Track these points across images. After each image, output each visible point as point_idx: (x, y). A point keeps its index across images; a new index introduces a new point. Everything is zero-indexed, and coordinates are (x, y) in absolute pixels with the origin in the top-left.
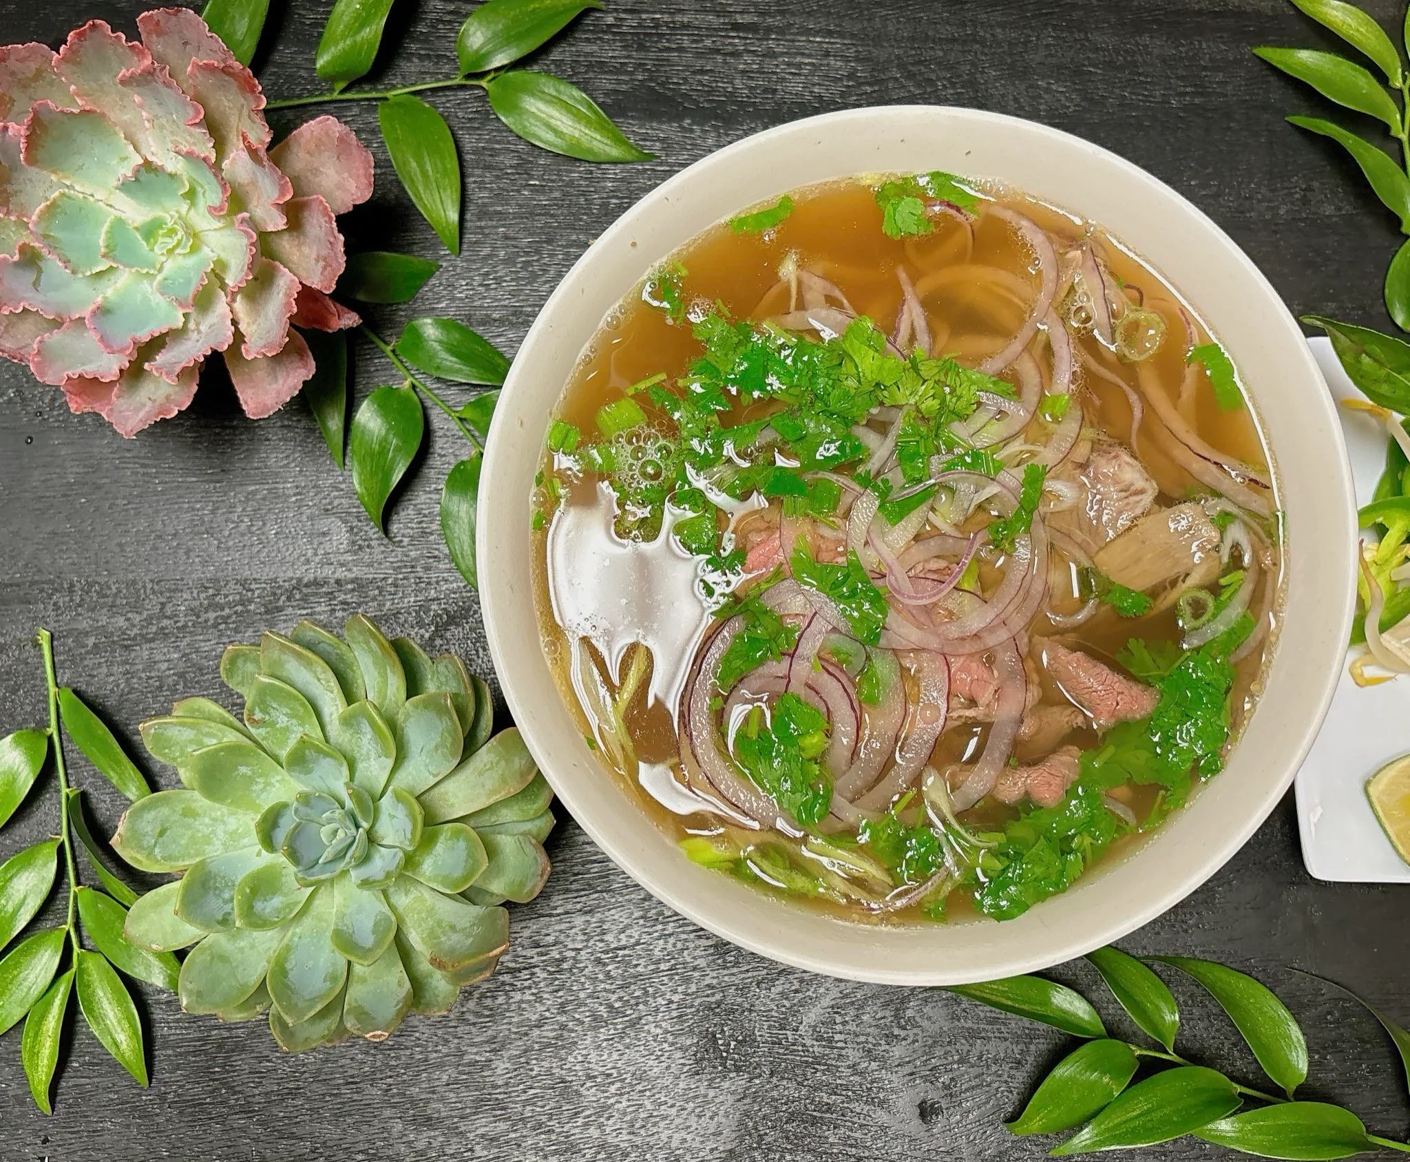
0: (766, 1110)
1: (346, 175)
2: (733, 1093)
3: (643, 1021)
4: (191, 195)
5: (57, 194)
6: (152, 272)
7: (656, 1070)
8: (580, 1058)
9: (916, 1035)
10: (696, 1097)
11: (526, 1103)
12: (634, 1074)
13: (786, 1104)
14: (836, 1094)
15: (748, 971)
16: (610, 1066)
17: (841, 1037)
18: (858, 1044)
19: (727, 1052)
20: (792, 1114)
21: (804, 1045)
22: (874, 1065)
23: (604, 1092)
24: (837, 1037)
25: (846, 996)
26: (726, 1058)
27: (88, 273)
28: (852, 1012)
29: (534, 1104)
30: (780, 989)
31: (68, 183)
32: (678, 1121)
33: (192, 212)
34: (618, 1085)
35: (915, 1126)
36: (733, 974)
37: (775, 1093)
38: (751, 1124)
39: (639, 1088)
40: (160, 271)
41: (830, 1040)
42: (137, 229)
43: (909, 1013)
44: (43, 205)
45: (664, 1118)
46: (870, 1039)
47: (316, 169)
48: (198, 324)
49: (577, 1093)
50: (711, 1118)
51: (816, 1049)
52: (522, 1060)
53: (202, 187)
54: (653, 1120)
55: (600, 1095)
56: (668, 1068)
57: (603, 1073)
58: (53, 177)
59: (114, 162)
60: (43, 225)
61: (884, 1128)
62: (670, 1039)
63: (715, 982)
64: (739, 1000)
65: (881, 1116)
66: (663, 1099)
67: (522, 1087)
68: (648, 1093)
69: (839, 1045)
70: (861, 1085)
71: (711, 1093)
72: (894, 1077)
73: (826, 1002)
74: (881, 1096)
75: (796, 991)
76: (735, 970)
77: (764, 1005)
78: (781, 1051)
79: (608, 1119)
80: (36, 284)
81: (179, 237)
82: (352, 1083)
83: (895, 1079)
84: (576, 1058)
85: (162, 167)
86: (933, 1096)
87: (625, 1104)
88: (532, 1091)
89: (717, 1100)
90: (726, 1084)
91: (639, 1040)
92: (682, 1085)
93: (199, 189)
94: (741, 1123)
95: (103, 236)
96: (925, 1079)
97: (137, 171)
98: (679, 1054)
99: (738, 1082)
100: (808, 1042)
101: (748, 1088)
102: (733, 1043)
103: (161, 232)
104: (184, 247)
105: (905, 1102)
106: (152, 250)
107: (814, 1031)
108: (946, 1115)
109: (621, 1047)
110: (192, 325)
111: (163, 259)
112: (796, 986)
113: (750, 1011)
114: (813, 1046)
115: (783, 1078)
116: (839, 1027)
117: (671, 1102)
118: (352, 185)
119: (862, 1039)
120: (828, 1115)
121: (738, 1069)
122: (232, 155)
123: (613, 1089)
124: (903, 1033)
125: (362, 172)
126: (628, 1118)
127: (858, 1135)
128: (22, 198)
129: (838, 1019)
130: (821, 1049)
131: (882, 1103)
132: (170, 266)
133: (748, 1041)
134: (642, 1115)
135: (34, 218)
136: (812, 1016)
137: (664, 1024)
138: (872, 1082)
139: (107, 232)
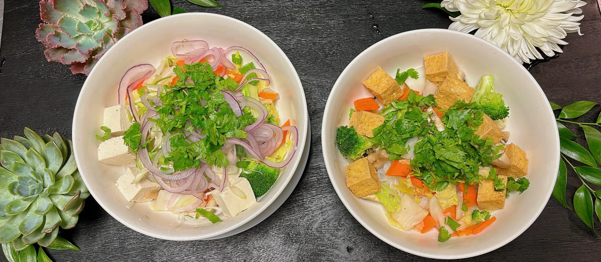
0: (305, 253)
1: (140, 4)
2: (295, 249)
3: (269, 231)
4: (99, 13)
5: (63, 16)
6: (91, 34)
7: (273, 244)
8: (252, 243)
9: (344, 228)
10: (285, 251)
11: (237, 257)
12: (267, 246)
13: (310, 251)
14: (324, 247)
15: (297, 215)
16: (260, 244)
17: (324, 231)
18: (329, 232)
19: (293, 238)
20: (312, 253)
21: (314, 234)
22: (334, 238)
23: (259, 252)
24: (323, 231)
25: (325, 219)
26: (293, 239)
27: (74, 37)
28: (327, 223)
29: (240, 257)
30: (306, 219)
31: (65, 14)
32: (280, 258)
33: (100, 18)
34: (263, 250)
35: (346, 254)
36: (293, 216)
37: (307, 248)
38: (301, 257)
39: (269, 250)
40: (93, 34)
41: (321, 232)
42: (85, 23)
43: (342, 223)
44: (60, 19)
45: (276, 258)
46: (332, 231)
47: (132, 4)
48: (105, 47)
49: (251, 253)
50: (290, 256)
51: (317, 235)
52: (235, 245)
53: (102, 10)
54: (273, 258)
55: (258, 253)
56: (277, 244)
57: (258, 247)
58: (61, 13)
59: (77, 8)
60: (60, 25)
61: (338, 255)
62: (277, 235)
63: (288, 219)
64: (295, 223)
65: (337, 252)
66: (276, 252)
67: (236, 253)
68: (271, 251)
69: (324, 233)
70: (330, 244)
71: (289, 249)
72: (339, 241)
73: (319, 221)
74: (336, 246)
75: (311, 219)
76: (294, 215)
77: (302, 224)
78: (308, 236)
79: (261, 259)
80: (60, 41)
81: (97, 25)
82: (187, 256)
83: (340, 241)
84: (251, 243)
85: (90, 5)
86: (351, 245)
87: (265, 255)
88: (238, 254)
89: (291, 251)
90: (293, 247)
91: (268, 237)
92: (281, 248)
93: (101, 12)
94: (298, 257)
95: (77, 26)
96: (348, 240)
97: (84, 7)
98: (280, 239)
99: (296, 246)
100: (315, 233)
101: (299, 247)
102: (294, 235)
103: (92, 24)
104: (99, 27)
105: (343, 247)
106: (91, 30)
107: (316, 230)
108: (354, 250)
109: (263, 239)
110: (104, 47)
111: (94, 32)
112: (311, 218)
113: (299, 226)
114: (316, 234)
115: (309, 244)
116: (323, 228)
117: (278, 253)
118: (142, 6)
119: (330, 231)
120: (322, 253)
121: (296, 242)
122: (109, 1)
123: (261, 251)
124: (341, 228)
125: (144, 2)
126: (266, 259)
127: (331, 258)
128: (54, 19)
129: (323, 226)
130: (318, 235)
131: (336, 248)
132: (96, 33)
133: (299, 234)
134: (270, 258)
135: (58, 23)
136: (316, 226)
137: (275, 232)
138: (333, 242)
139: (78, 25)
